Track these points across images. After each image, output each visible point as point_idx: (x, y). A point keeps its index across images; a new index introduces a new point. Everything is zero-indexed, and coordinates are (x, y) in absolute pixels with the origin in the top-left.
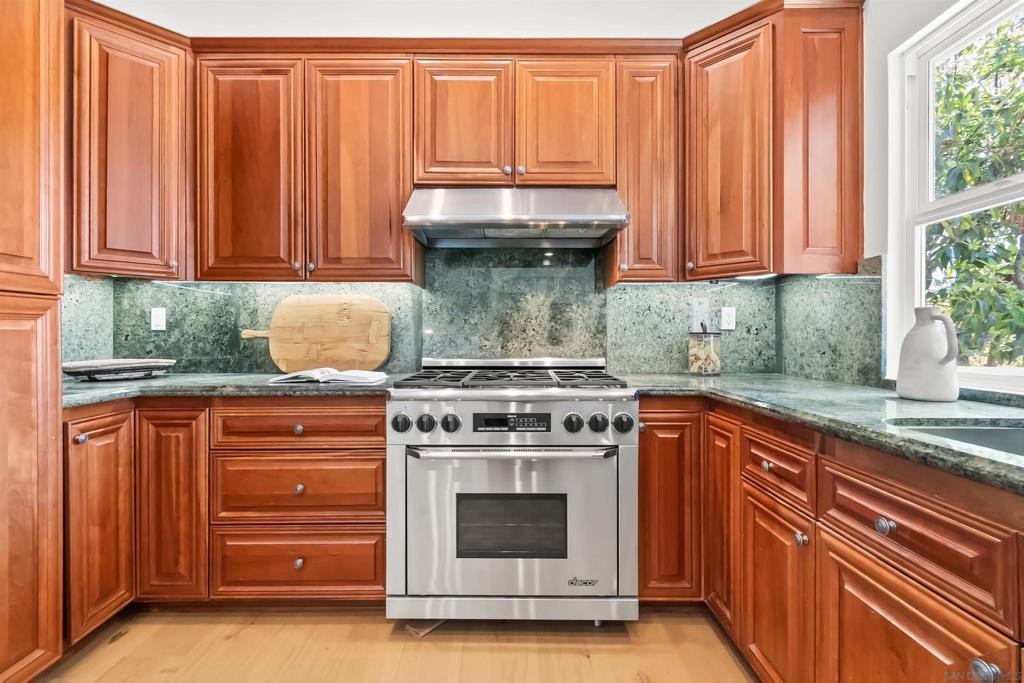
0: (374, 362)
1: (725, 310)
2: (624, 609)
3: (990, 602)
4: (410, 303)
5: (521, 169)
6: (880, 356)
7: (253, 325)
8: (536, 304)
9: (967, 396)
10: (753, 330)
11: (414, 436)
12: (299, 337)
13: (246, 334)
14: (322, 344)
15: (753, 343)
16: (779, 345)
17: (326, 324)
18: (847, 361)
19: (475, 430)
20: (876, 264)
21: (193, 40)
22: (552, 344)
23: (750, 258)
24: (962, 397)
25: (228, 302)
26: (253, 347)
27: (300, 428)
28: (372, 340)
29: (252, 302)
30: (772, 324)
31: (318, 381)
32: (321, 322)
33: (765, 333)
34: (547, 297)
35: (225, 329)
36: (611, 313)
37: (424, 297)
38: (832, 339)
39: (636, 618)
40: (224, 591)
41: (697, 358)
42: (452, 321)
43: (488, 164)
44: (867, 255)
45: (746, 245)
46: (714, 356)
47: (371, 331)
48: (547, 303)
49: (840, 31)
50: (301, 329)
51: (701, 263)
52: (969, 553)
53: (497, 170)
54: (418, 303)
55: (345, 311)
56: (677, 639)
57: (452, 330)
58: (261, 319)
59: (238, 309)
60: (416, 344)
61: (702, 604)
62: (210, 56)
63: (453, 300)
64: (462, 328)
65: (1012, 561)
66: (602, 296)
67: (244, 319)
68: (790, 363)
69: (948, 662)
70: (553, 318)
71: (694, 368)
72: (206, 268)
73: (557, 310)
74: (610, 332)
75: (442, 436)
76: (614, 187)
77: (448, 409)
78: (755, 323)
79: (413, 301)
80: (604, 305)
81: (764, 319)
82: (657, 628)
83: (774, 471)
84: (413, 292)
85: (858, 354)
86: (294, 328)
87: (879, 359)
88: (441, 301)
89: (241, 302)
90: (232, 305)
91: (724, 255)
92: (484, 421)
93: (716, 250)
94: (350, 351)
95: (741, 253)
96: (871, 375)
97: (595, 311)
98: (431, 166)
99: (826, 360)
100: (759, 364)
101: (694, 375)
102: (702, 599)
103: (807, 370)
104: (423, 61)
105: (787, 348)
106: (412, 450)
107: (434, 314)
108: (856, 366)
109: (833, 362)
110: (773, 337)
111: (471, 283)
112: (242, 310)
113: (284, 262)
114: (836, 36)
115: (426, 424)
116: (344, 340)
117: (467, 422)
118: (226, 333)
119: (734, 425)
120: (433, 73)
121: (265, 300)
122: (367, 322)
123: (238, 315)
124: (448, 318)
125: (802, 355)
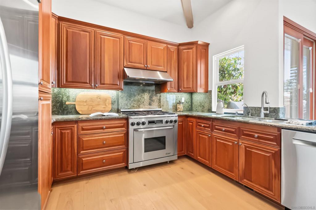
0: (108, 110)
1: (182, 98)
2: (175, 157)
3: (236, 135)
4: (116, 95)
5: (149, 66)
6: (211, 107)
7: (68, 100)
8: (146, 96)
9: (225, 113)
10: (187, 102)
11: (136, 127)
12: (85, 104)
13: (67, 103)
14: (93, 106)
15: (187, 105)
16: (192, 105)
17: (93, 100)
18: (206, 108)
19: (148, 124)
20: (211, 91)
21: (59, 17)
22: (150, 105)
23: (192, 89)
24: (224, 114)
25: (59, 93)
26: (68, 107)
27: (104, 127)
28: (107, 105)
29: (67, 94)
30: (190, 101)
31: (105, 116)
32: (92, 100)
33: (189, 103)
34: (149, 94)
35: (58, 102)
36: (162, 98)
37: (119, 94)
38: (203, 104)
39: (177, 159)
40: (82, 172)
41: (179, 108)
42: (126, 100)
43: (141, 64)
44: (209, 90)
45: (191, 86)
46: (182, 108)
47: (106, 102)
48: (149, 96)
49: (205, 49)
50: (86, 102)
51: (183, 89)
52: (234, 130)
53: (143, 65)
54: (118, 95)
55: (99, 97)
56: (183, 162)
57: (126, 102)
58: (71, 99)
59: (63, 95)
60: (117, 105)
61: (186, 155)
62: (64, 22)
63: (127, 95)
64: (129, 102)
65: (238, 130)
66: (160, 95)
67: (65, 99)
68: (194, 109)
69: (231, 144)
70: (150, 99)
71: (178, 110)
72: (63, 84)
73: (151, 98)
74: (162, 103)
75: (141, 126)
76: (166, 72)
77: (143, 120)
78: (188, 101)
79: (117, 94)
80: (160, 97)
81: (189, 100)
82: (179, 161)
83: (204, 127)
84: (116, 92)
85: (208, 107)
86: (84, 101)
87: (211, 108)
88: (124, 95)
89: (64, 94)
90: (60, 94)
91: (187, 88)
92: (150, 122)
93: (186, 87)
94: (101, 107)
95: (190, 88)
96: (210, 110)
97: (159, 98)
98: (128, 63)
99: (202, 108)
100: (188, 109)
101: (178, 111)
102: (186, 154)
103: (198, 110)
104: (127, 37)
105: (193, 106)
106: (135, 130)
107: (122, 98)
108: (207, 109)
109: (203, 108)
110: (190, 104)
111: (131, 91)
112: (64, 96)
113: (88, 84)
114: (205, 50)
115: (138, 124)
116: (99, 105)
117: (147, 123)
118: (59, 103)
119: (194, 120)
120: (129, 40)
121: (72, 93)
122: (105, 100)
123: (63, 97)
124: (126, 99)
125: (197, 107)
